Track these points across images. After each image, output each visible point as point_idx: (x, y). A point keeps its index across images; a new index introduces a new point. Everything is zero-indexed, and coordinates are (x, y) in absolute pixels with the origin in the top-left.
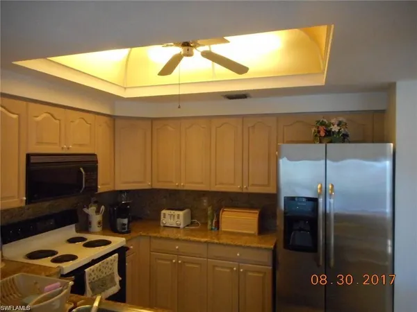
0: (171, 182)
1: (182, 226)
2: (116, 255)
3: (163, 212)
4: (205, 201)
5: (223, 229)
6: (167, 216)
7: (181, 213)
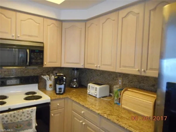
0: (94, 64)
1: (98, 96)
2: (35, 108)
3: (89, 84)
4: (120, 81)
5: (123, 106)
6: (90, 87)
7: (98, 87)
